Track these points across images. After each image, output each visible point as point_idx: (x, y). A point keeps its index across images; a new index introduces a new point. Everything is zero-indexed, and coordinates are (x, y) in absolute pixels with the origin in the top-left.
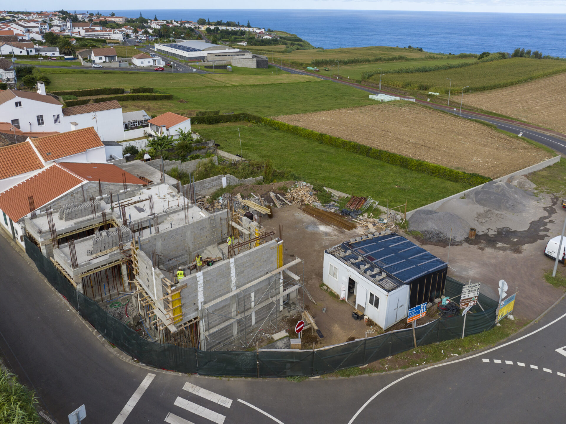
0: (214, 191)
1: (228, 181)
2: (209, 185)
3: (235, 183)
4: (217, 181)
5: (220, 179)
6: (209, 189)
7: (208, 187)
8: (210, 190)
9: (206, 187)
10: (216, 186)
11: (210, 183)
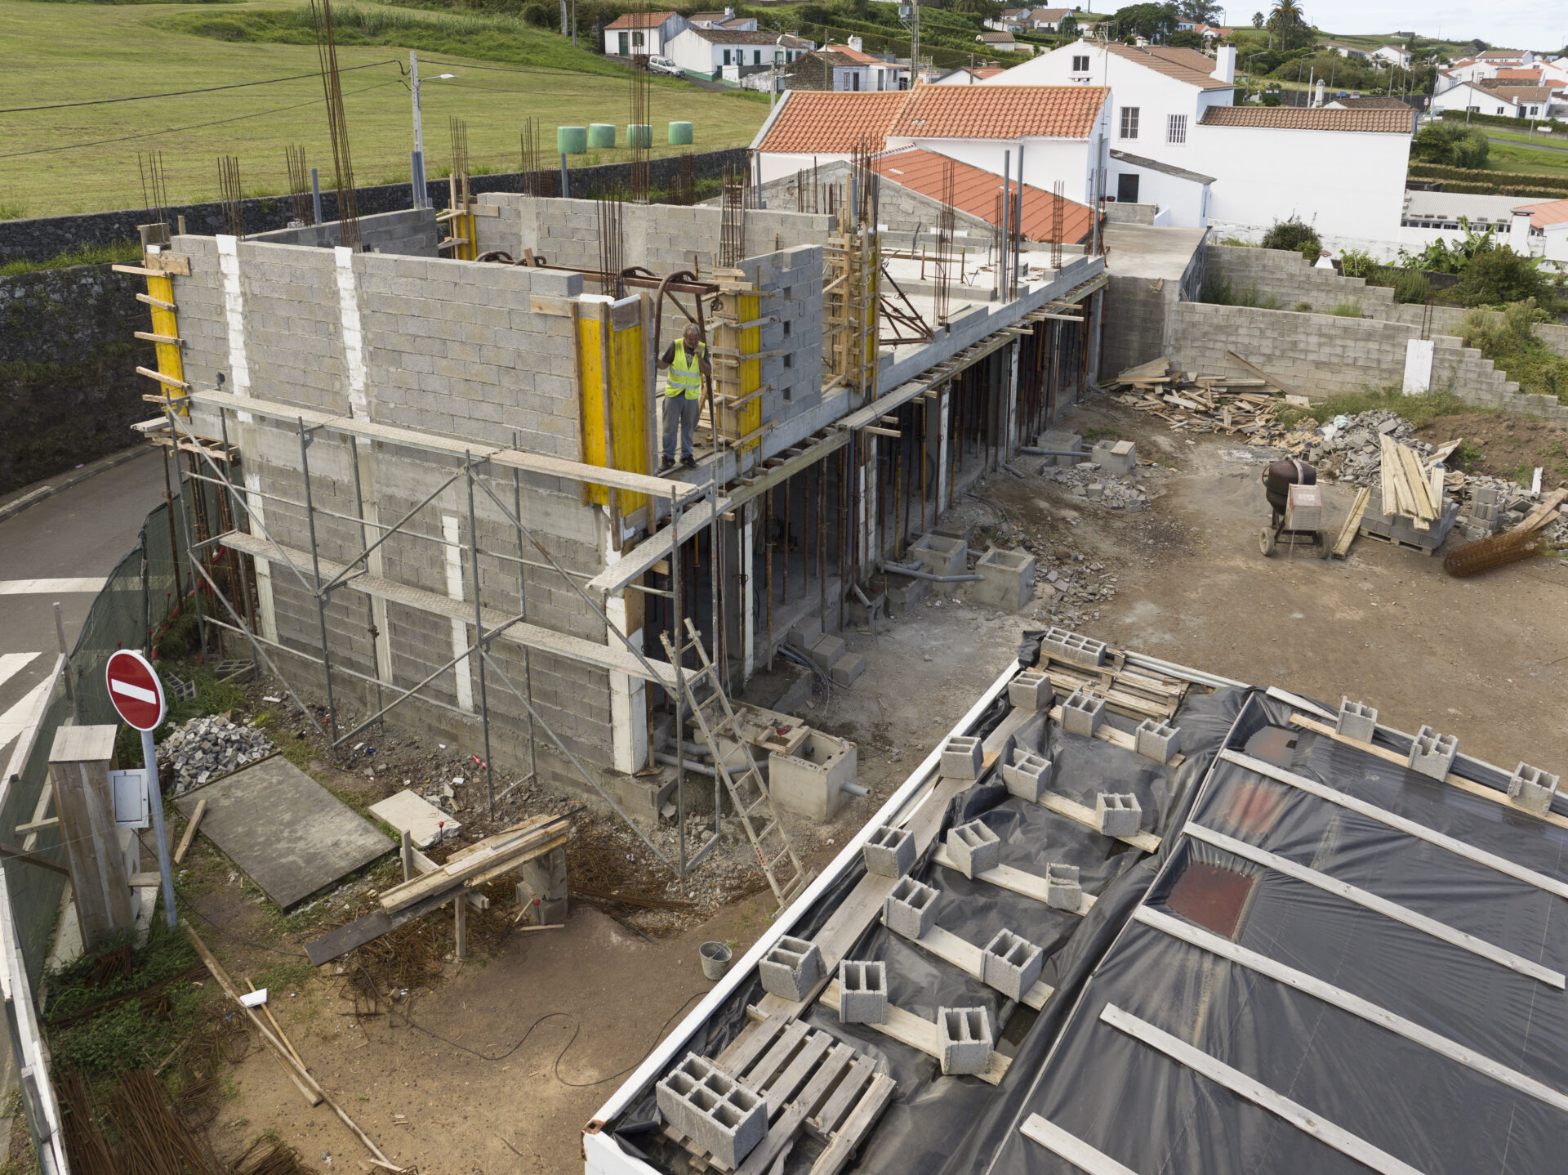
0: (1348, 389)
1: (1446, 374)
2: (1326, 350)
3: (1486, 396)
4: (1373, 346)
5: (1394, 337)
6: (1318, 365)
7: (1312, 357)
8: (1324, 375)
9: (1306, 352)
10: (1366, 369)
11: (1330, 337)
